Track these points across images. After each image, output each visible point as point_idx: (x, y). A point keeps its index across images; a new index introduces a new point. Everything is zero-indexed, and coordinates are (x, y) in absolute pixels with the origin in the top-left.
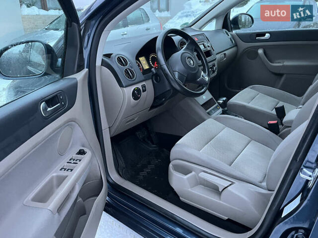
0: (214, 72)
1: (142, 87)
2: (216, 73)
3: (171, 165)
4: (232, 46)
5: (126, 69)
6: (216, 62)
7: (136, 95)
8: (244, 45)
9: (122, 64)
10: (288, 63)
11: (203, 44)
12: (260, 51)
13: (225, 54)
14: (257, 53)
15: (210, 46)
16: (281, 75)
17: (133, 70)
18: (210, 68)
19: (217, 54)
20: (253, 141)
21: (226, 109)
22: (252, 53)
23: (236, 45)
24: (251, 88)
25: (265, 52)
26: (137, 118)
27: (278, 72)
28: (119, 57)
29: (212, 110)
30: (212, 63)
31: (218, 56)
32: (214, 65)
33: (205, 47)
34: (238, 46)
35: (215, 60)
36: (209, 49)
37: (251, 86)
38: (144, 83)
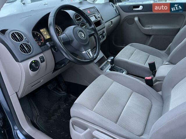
0: (103, 37)
1: (40, 59)
2: (105, 38)
3: (71, 121)
4: (117, 15)
5: (22, 44)
6: (105, 30)
7: (34, 67)
8: (125, 14)
9: (17, 40)
10: (155, 27)
11: (95, 16)
12: (136, 19)
13: (112, 22)
14: (134, 20)
15: (100, 17)
16: (150, 36)
17: (29, 44)
18: (101, 35)
19: (106, 22)
20: (134, 93)
21: (114, 65)
22: (130, 20)
23: (119, 14)
24: (131, 46)
25: (139, 20)
26: (42, 80)
27: (148, 34)
28: (13, 33)
29: (104, 66)
30: (102, 30)
31: (106, 24)
32: (104, 32)
33: (96, 18)
34: (121, 14)
35: (104, 27)
36: (99, 19)
37: (130, 44)
38: (42, 55)
